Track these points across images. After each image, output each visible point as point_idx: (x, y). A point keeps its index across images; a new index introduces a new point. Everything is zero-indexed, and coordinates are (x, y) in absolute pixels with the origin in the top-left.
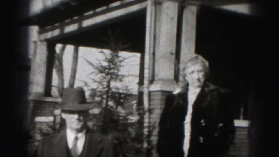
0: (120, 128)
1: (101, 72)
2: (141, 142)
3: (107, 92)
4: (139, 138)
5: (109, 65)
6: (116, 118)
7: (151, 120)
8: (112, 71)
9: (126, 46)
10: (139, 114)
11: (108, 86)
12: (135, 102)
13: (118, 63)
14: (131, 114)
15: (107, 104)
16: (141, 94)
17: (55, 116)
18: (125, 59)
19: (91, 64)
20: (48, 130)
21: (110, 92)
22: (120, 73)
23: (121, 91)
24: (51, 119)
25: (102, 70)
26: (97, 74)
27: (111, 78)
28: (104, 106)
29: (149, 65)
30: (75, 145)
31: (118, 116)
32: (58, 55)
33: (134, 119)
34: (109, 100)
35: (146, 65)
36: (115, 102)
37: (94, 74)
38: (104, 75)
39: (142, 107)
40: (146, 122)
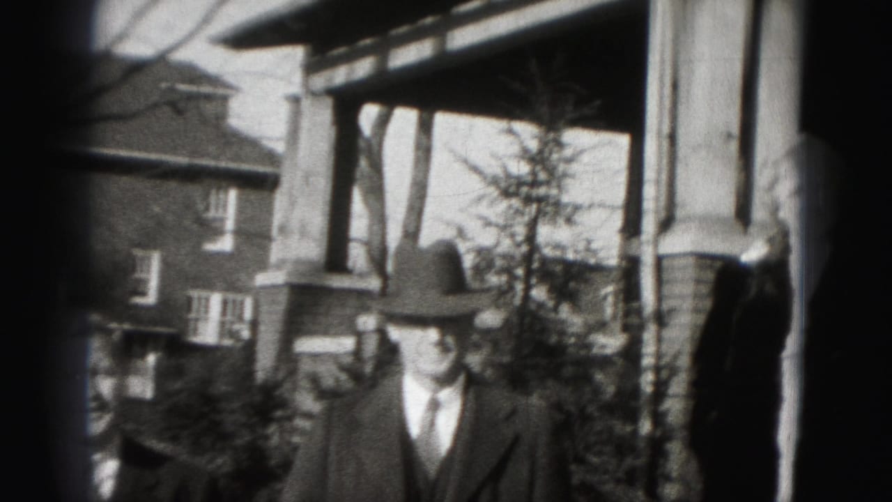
0: (568, 371)
1: (506, 194)
2: (633, 418)
3: (528, 258)
4: (627, 403)
5: (534, 173)
6: (553, 339)
7: (664, 347)
8: (542, 191)
9: (587, 111)
10: (626, 328)
11: (531, 238)
12: (610, 289)
13: (561, 168)
14: (602, 326)
15: (526, 297)
16: (632, 264)
17: (359, 335)
18: (582, 152)
19: (475, 169)
20: (337, 380)
21: (536, 256)
22: (565, 199)
23: (570, 256)
24: (348, 343)
25: (509, 188)
26: (492, 203)
27: (540, 213)
28: (517, 301)
29: (659, 172)
30: (431, 425)
31: (562, 333)
32: (368, 141)
33: (610, 342)
34: (534, 281)
35: (650, 173)
36: (551, 290)
37: (485, 203)
38: (516, 202)
39: (635, 305)
40: (647, 355)
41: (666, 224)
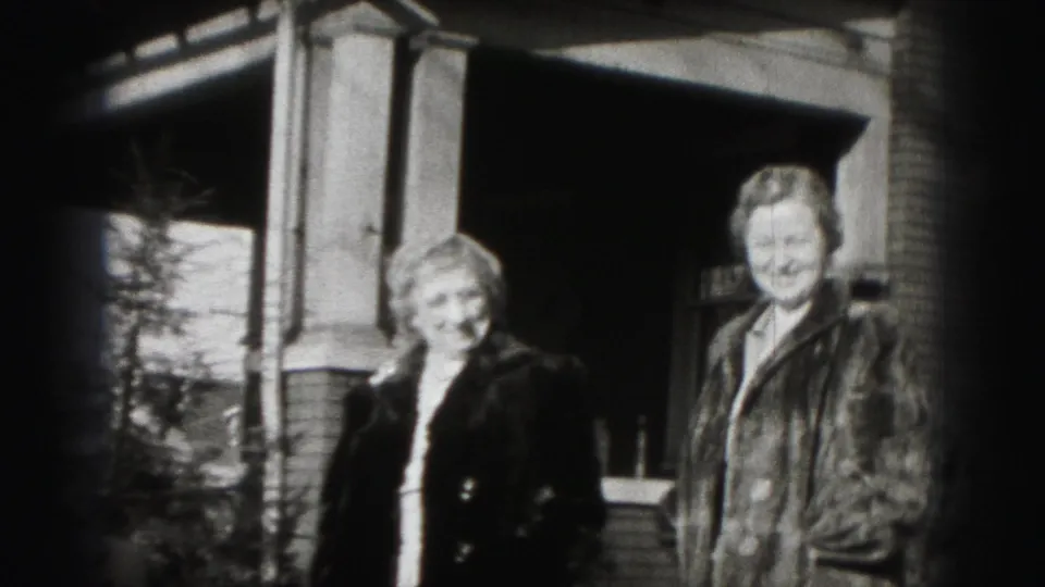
0: (176, 506)
2: (254, 561)
3: (127, 374)
4: (247, 545)
5: (135, 275)
6: (158, 469)
7: (292, 479)
8: (143, 295)
9: (197, 202)
10: (246, 457)
11: (130, 351)
12: (235, 410)
13: (167, 268)
14: (215, 454)
15: (126, 420)
16: (254, 380)
18: (190, 250)
21: (137, 373)
22: (173, 304)
23: (178, 372)
27: (142, 322)
28: (116, 426)
29: (284, 271)
31: (168, 463)
33: (226, 473)
34: (133, 402)
35: (272, 273)
36: (155, 412)
39: (254, 430)
40: (271, 488)
41: (292, 335)
